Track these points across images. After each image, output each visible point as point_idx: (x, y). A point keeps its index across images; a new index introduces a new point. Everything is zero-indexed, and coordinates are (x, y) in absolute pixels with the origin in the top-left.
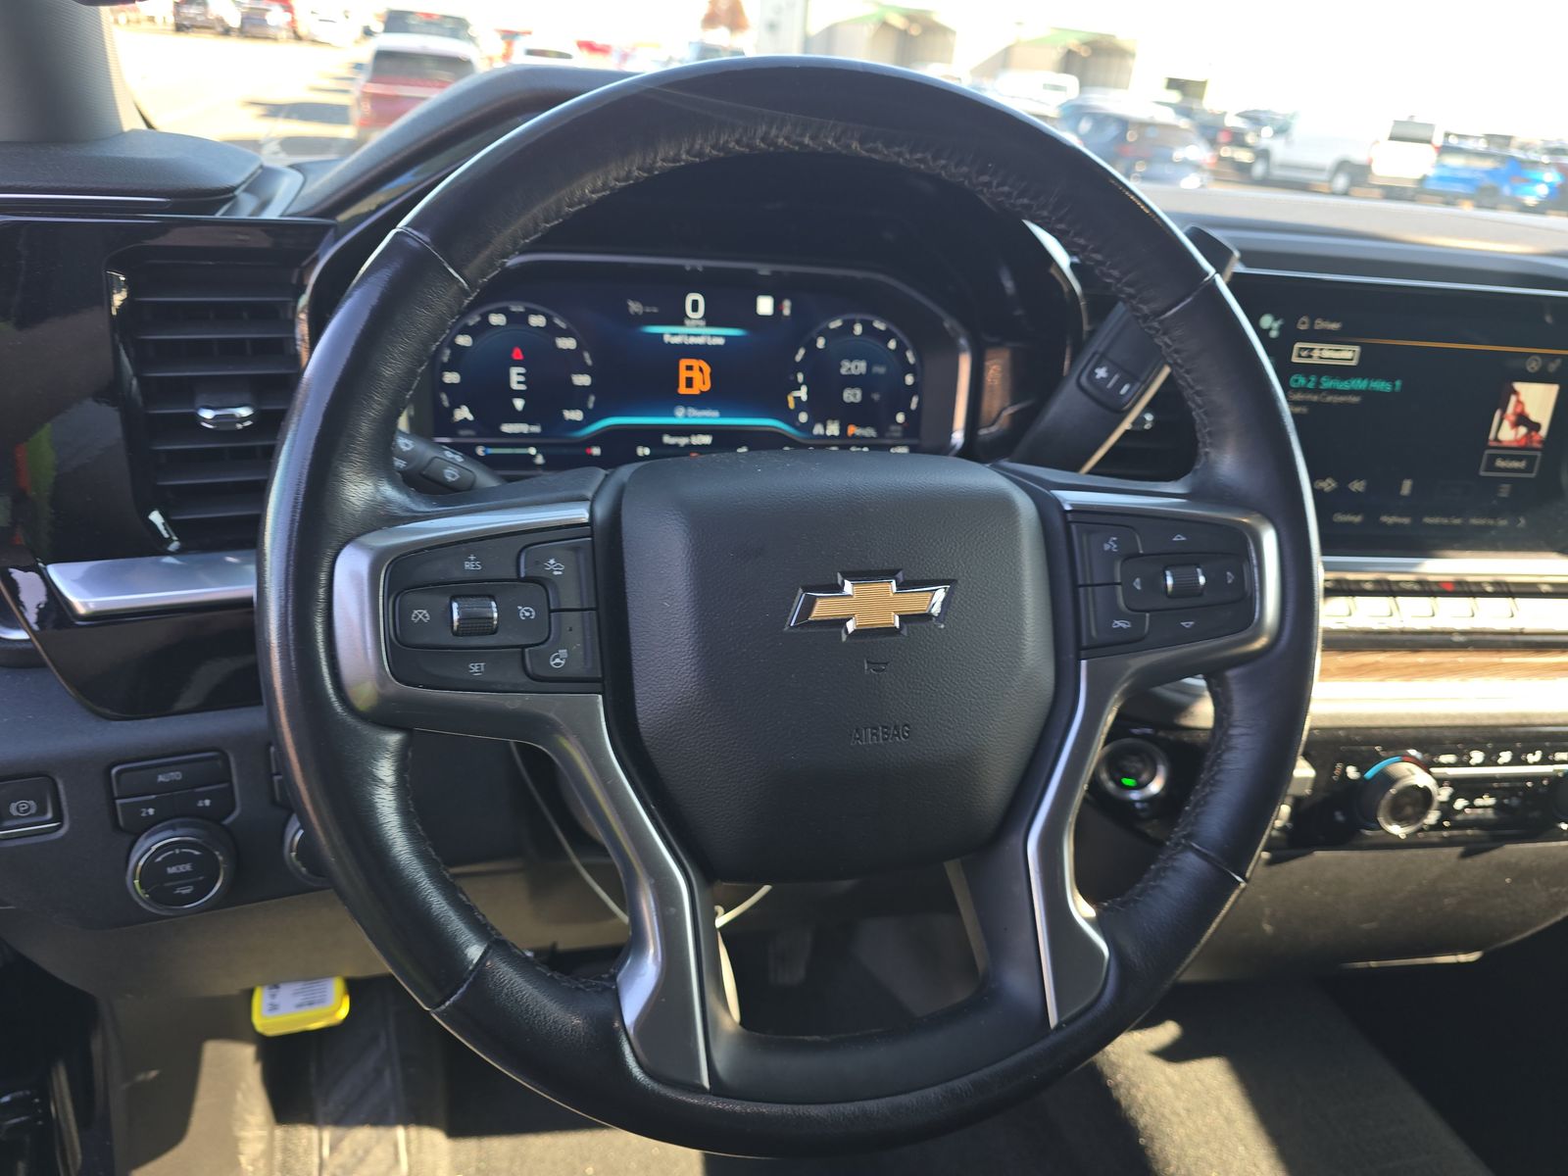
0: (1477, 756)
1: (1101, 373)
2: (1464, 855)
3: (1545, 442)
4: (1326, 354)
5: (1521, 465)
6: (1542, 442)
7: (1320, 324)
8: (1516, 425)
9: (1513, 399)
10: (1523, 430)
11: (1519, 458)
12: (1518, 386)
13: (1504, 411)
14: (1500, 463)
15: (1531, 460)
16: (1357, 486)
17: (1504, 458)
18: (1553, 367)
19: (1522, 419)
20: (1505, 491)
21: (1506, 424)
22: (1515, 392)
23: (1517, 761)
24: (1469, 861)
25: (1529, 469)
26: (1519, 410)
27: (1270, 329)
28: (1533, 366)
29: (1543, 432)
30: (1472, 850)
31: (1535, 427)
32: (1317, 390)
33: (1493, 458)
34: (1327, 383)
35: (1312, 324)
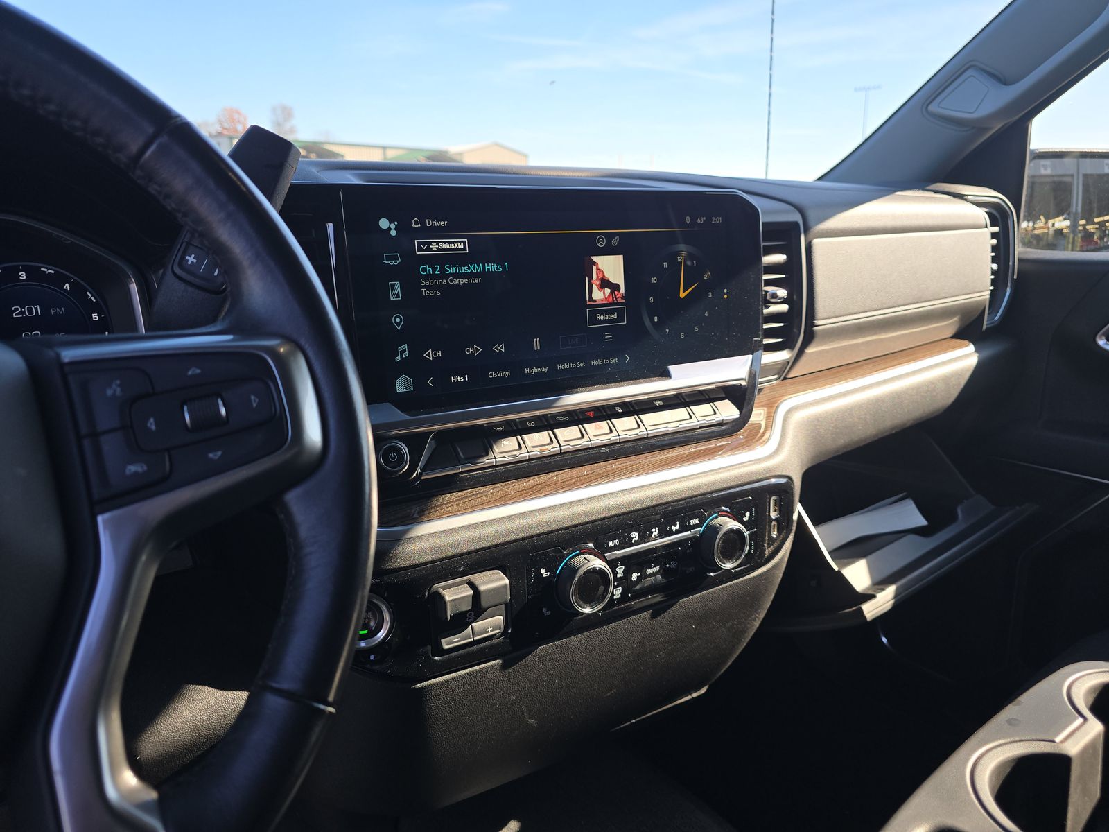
0: (635, 536)
1: (191, 259)
2: (654, 616)
3: (626, 297)
4: (442, 246)
5: (615, 316)
6: (623, 298)
7: (430, 223)
8: (602, 287)
9: (594, 268)
10: (608, 291)
11: (612, 312)
12: (595, 258)
13: (591, 278)
14: (599, 317)
15: (620, 312)
16: (499, 348)
17: (601, 313)
18: (615, 242)
19: (605, 283)
20: (608, 337)
21: (595, 288)
22: (594, 263)
23: (664, 533)
24: (659, 619)
25: (620, 318)
26: (601, 276)
27: (390, 229)
28: (601, 243)
29: (622, 290)
30: (658, 611)
31: (615, 287)
32: (443, 276)
33: (593, 314)
34: (451, 270)
35: (423, 223)
